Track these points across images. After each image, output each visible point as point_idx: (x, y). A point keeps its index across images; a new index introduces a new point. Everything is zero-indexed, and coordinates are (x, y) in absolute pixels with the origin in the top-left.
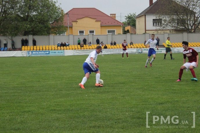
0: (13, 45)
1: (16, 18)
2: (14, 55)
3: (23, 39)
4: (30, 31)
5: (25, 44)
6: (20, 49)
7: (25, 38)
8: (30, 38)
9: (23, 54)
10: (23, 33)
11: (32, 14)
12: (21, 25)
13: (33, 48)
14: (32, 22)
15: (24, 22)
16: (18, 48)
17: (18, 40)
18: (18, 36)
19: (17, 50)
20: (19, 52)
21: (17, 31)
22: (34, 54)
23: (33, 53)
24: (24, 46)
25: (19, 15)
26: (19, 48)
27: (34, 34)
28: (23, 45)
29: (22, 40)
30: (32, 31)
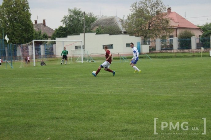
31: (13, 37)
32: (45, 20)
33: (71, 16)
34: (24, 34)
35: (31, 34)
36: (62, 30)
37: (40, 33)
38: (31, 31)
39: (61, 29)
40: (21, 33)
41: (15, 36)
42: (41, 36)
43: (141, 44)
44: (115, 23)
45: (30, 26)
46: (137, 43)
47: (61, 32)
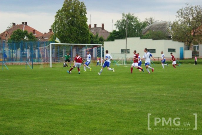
31: (70, 40)
32: (103, 24)
33: (124, 21)
34: (79, 38)
35: (86, 38)
36: (115, 34)
37: (97, 36)
38: (86, 35)
39: (115, 32)
40: (77, 36)
41: (71, 39)
42: (98, 40)
43: (184, 49)
44: (167, 28)
45: (86, 30)
46: (180, 48)
47: (114, 36)
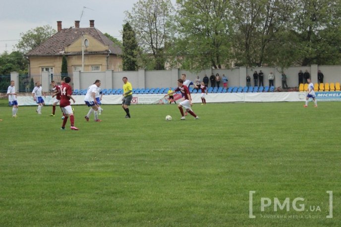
0: (284, 82)
1: (290, 36)
2: (287, 99)
3: (301, 71)
4: (313, 59)
5: (304, 80)
6: (296, 89)
7: (304, 69)
8: (313, 70)
9: (301, 97)
10: (302, 61)
11: (318, 29)
12: (299, 48)
13: (319, 87)
14: (317, 43)
15: (304, 42)
16: (293, 88)
17: (293, 74)
18: (291, 67)
19: (290, 91)
20: (295, 93)
21: (291, 58)
22: (320, 98)
23: (319, 95)
24: (302, 83)
25: (296, 31)
26: (294, 86)
27: (319, 63)
28: (301, 81)
29: (299, 74)
30: (316, 58)
